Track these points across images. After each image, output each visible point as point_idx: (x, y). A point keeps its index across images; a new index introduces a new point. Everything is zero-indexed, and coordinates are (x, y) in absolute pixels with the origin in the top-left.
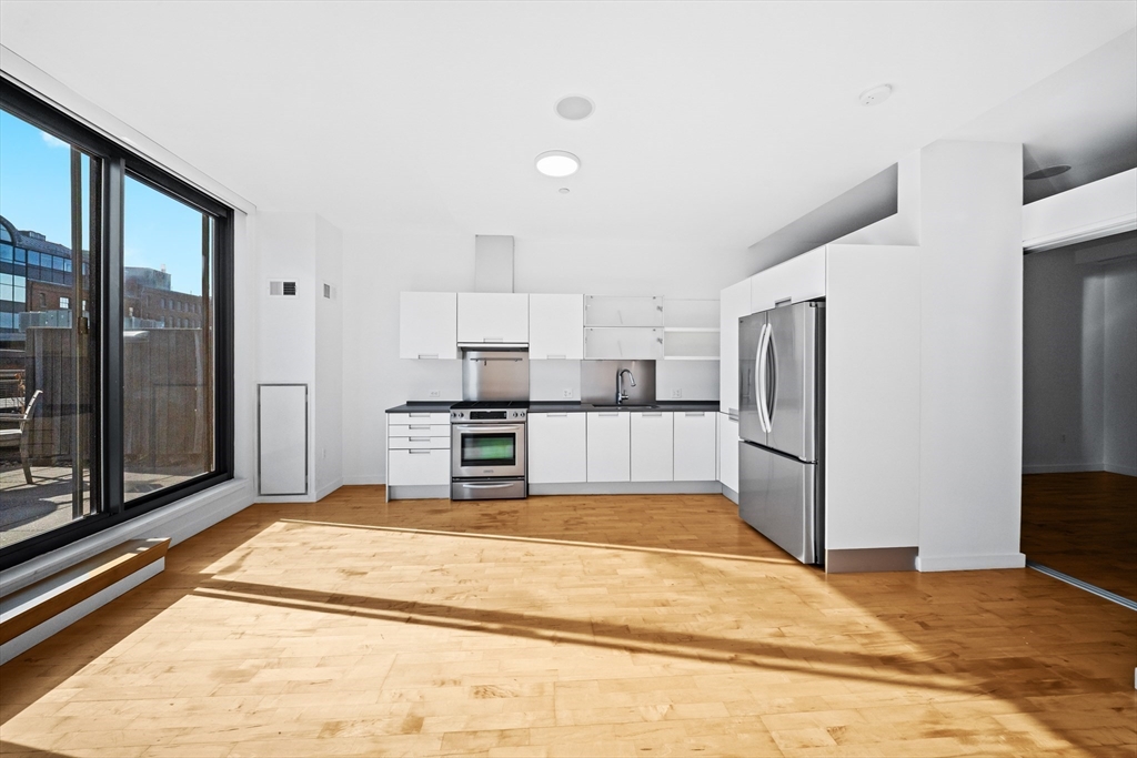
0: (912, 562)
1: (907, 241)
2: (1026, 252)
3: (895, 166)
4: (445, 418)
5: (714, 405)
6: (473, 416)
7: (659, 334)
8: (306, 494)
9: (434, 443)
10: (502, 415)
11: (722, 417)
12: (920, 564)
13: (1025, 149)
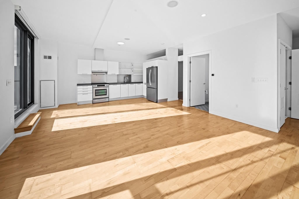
0: (167, 100)
1: (166, 60)
2: (178, 62)
3: (165, 49)
4: (91, 86)
5: (142, 82)
6: (98, 86)
7: (132, 70)
8: (55, 106)
9: (88, 92)
10: (104, 86)
11: (143, 84)
12: (168, 100)
13: (178, 49)
